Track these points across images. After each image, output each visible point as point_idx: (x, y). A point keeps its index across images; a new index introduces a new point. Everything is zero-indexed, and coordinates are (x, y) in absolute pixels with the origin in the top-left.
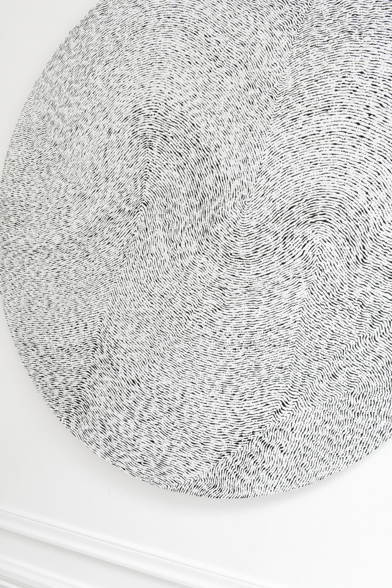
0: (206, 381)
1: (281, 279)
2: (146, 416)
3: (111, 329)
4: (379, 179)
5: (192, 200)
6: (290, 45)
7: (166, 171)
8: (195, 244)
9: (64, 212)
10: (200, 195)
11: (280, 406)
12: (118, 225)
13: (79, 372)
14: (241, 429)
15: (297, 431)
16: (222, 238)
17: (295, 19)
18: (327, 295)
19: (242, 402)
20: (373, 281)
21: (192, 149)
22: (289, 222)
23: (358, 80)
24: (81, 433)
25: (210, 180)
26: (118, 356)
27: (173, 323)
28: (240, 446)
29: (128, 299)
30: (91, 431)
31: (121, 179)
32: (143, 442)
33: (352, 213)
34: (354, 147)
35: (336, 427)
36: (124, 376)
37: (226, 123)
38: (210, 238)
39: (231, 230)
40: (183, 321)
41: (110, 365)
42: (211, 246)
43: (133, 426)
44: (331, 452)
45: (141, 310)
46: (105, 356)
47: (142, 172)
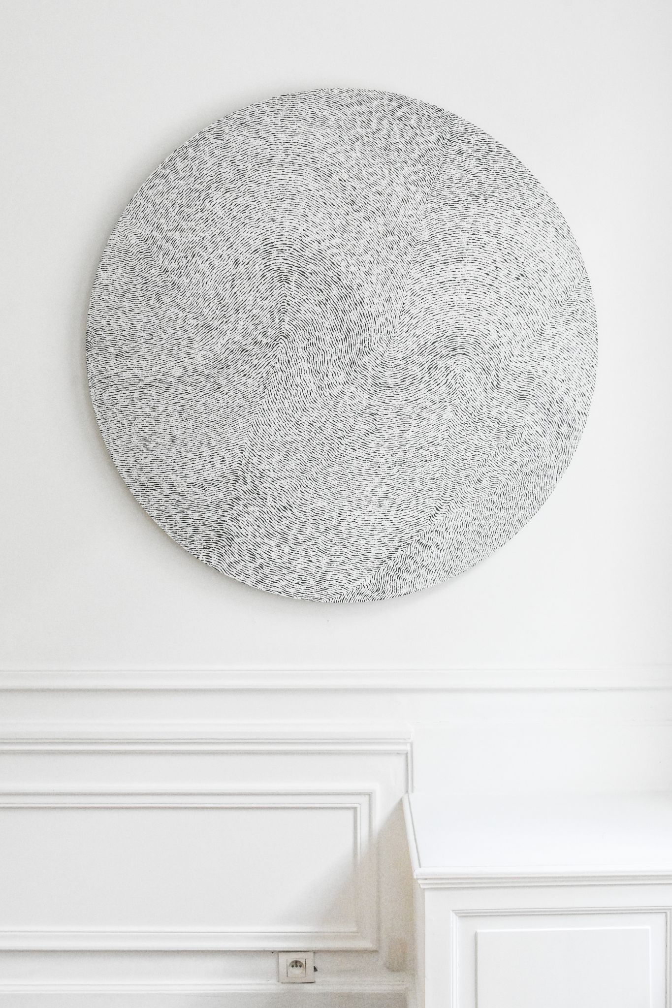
0: (363, 498)
1: (428, 404)
2: (301, 538)
3: (255, 460)
4: (507, 320)
5: (337, 334)
6: (425, 200)
7: (306, 305)
8: (343, 374)
9: (184, 343)
10: (344, 329)
11: (434, 511)
12: (255, 357)
13: (218, 506)
14: (399, 535)
15: (451, 529)
16: (370, 369)
17: (427, 178)
18: (470, 415)
19: (399, 512)
20: (506, 402)
21: (333, 286)
22: (433, 355)
23: (486, 238)
24: (225, 566)
25: (354, 316)
26: (265, 485)
27: (325, 449)
28: (400, 551)
29: (273, 429)
30: (237, 562)
31: (254, 311)
32: (300, 564)
33: (486, 348)
34: (485, 293)
35: (483, 522)
36: (273, 504)
37: (367, 265)
38: (358, 369)
39: (378, 362)
40: (335, 446)
41: (256, 496)
42: (359, 376)
43: (287, 550)
44: (480, 542)
45: (288, 439)
46: (249, 486)
47: (279, 305)
